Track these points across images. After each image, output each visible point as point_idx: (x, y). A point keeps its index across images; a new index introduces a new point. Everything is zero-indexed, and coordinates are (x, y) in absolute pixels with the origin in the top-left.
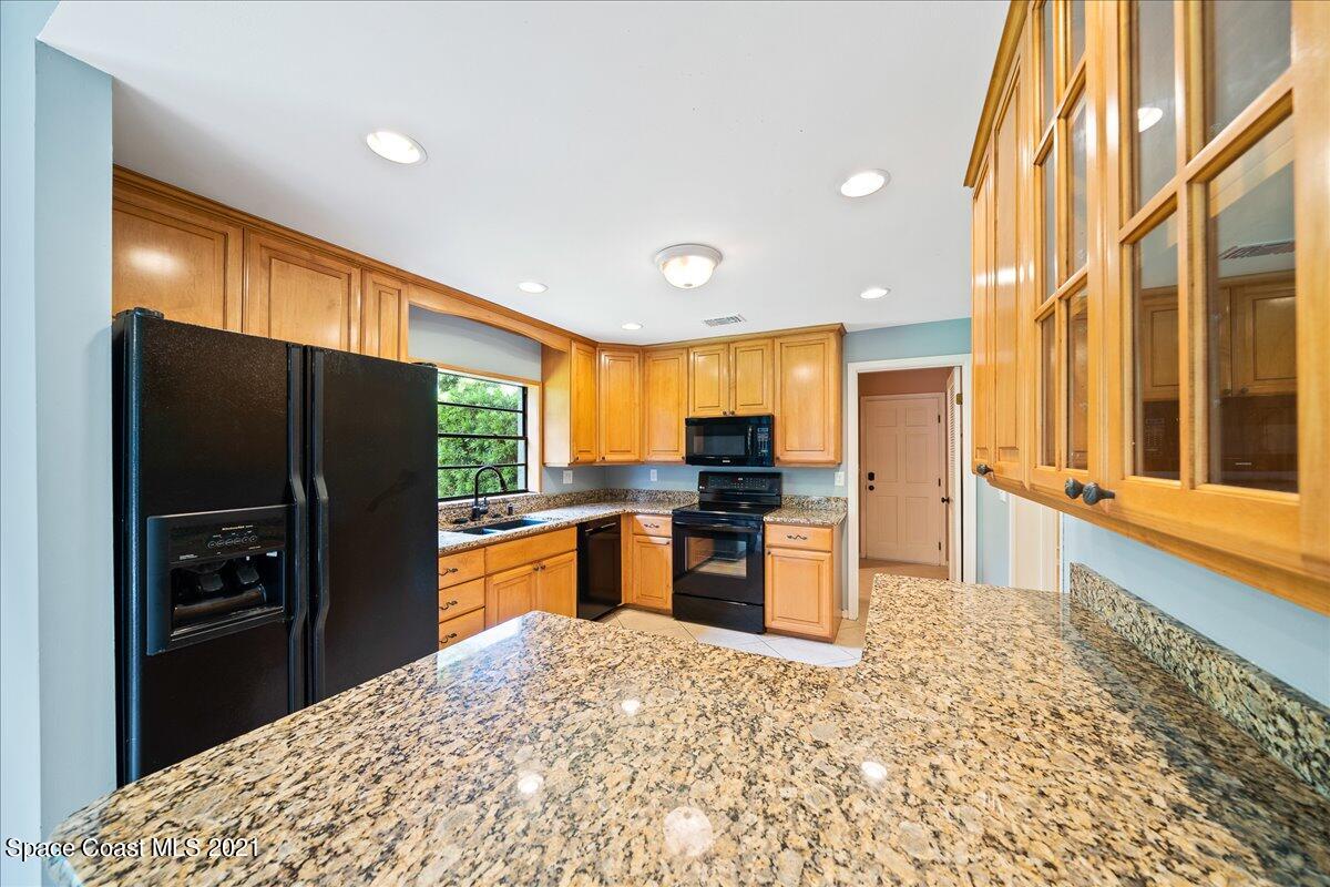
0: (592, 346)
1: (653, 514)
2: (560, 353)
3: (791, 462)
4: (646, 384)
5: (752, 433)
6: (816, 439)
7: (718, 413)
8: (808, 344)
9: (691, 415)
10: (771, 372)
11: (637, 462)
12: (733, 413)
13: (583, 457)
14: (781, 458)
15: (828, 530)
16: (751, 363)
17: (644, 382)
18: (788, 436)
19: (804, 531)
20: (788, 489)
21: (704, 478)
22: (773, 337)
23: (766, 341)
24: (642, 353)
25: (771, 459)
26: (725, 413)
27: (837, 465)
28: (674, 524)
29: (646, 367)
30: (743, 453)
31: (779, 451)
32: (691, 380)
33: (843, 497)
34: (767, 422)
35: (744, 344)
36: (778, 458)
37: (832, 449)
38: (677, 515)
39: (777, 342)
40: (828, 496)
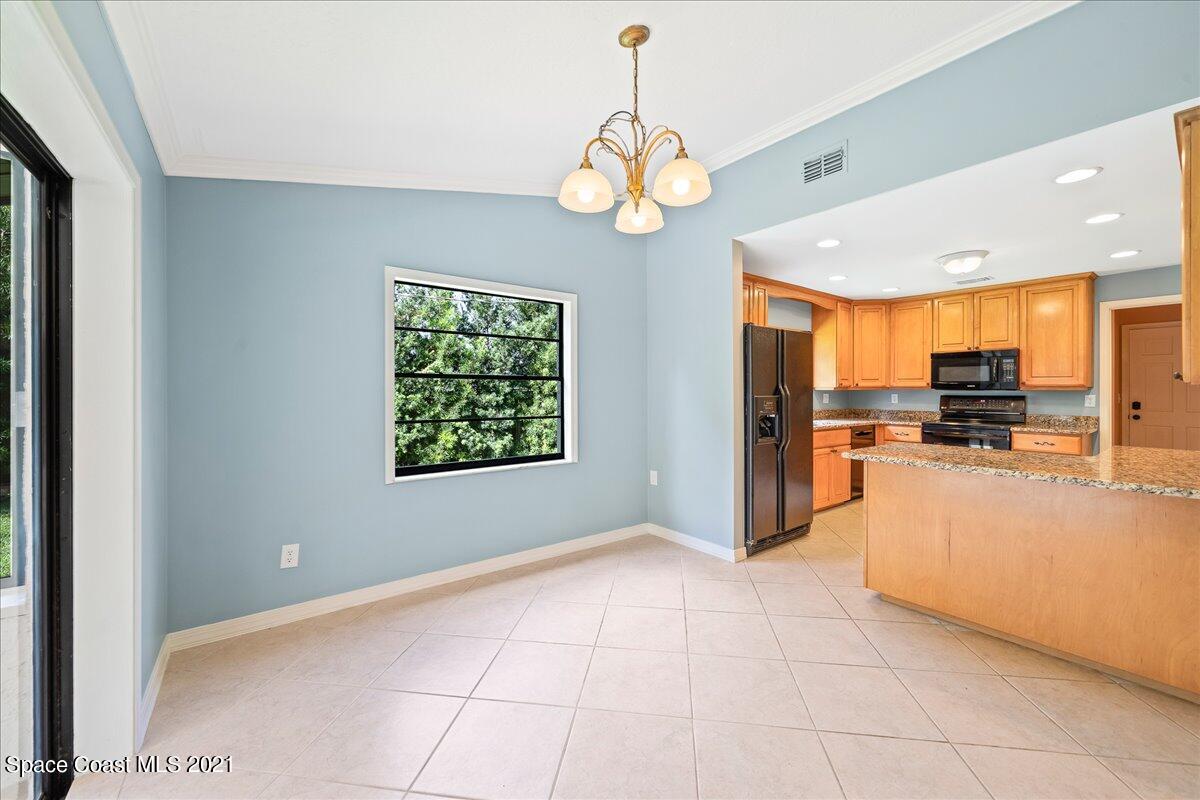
0: (849, 303)
1: (903, 425)
2: (828, 311)
3: (1036, 387)
4: (891, 328)
5: (997, 364)
6: (1064, 366)
7: (963, 349)
8: (1056, 290)
9: (936, 351)
10: (1016, 314)
11: (884, 388)
12: (977, 348)
13: (845, 384)
14: (1027, 383)
15: (1077, 439)
16: (995, 308)
17: (890, 327)
18: (1034, 366)
19: (1050, 439)
20: (1032, 409)
21: (945, 400)
22: (1018, 287)
23: (1012, 290)
24: (889, 305)
25: (1017, 383)
26: (969, 349)
27: (1088, 388)
28: (923, 433)
29: (892, 316)
30: (988, 379)
31: (1024, 377)
32: (935, 323)
33: (1094, 415)
34: (1014, 354)
35: (988, 294)
36: (1024, 384)
37: (1082, 374)
38: (925, 426)
39: (1024, 291)
40: (1077, 415)
